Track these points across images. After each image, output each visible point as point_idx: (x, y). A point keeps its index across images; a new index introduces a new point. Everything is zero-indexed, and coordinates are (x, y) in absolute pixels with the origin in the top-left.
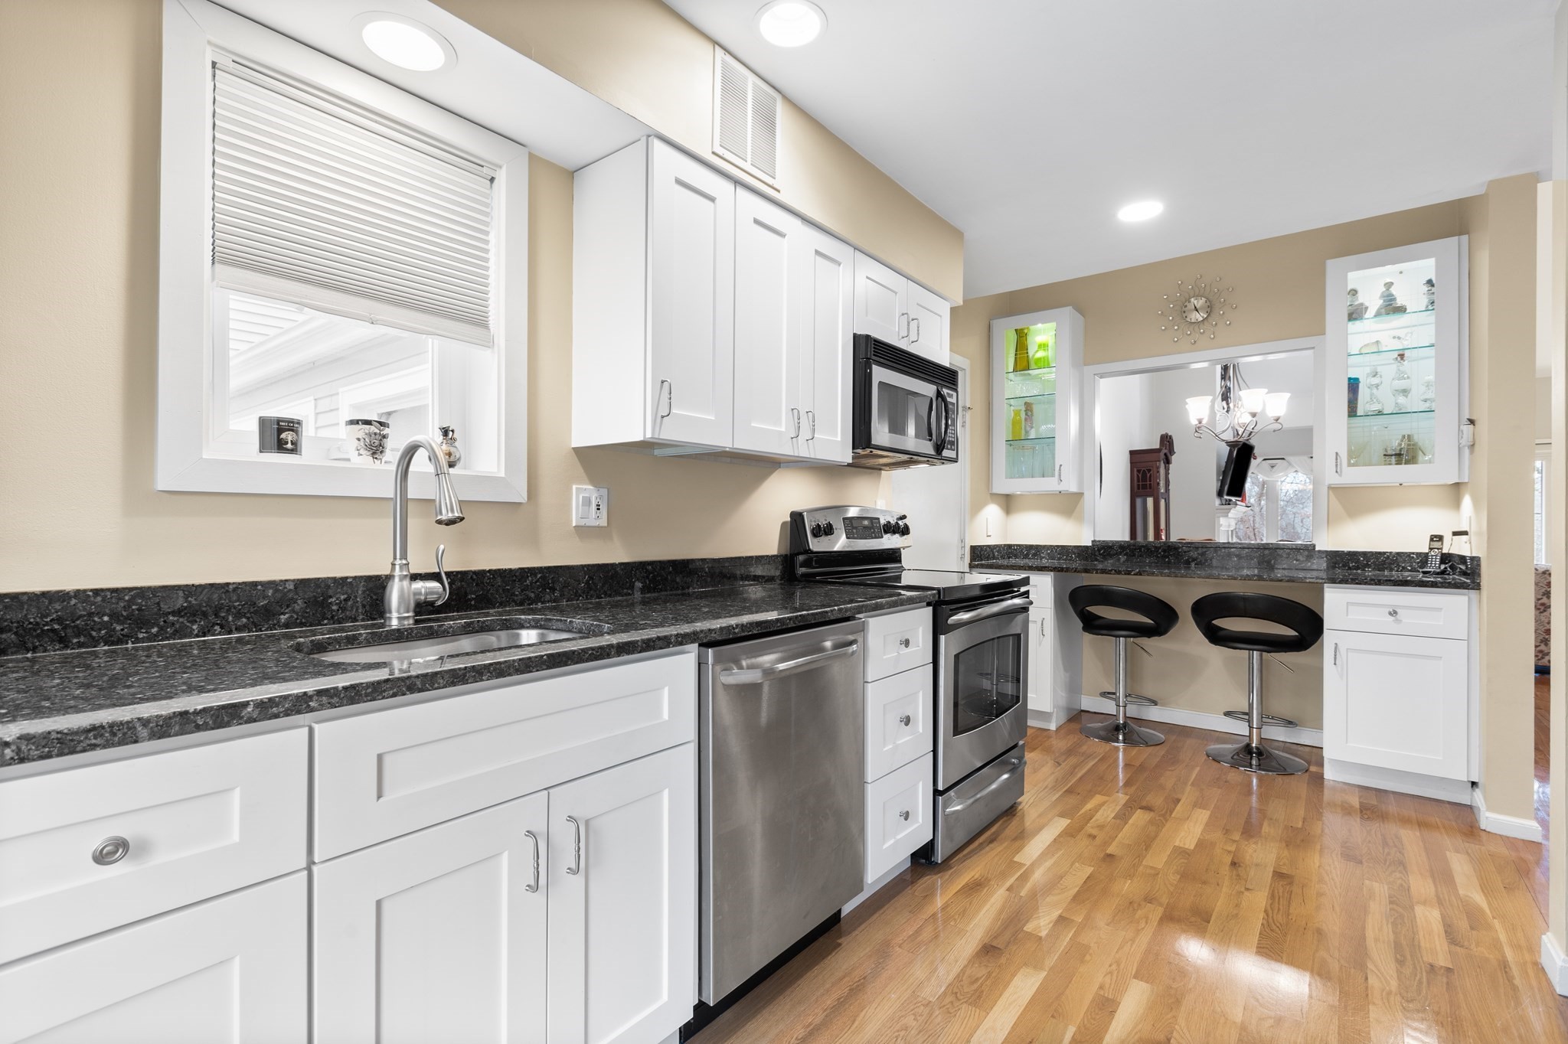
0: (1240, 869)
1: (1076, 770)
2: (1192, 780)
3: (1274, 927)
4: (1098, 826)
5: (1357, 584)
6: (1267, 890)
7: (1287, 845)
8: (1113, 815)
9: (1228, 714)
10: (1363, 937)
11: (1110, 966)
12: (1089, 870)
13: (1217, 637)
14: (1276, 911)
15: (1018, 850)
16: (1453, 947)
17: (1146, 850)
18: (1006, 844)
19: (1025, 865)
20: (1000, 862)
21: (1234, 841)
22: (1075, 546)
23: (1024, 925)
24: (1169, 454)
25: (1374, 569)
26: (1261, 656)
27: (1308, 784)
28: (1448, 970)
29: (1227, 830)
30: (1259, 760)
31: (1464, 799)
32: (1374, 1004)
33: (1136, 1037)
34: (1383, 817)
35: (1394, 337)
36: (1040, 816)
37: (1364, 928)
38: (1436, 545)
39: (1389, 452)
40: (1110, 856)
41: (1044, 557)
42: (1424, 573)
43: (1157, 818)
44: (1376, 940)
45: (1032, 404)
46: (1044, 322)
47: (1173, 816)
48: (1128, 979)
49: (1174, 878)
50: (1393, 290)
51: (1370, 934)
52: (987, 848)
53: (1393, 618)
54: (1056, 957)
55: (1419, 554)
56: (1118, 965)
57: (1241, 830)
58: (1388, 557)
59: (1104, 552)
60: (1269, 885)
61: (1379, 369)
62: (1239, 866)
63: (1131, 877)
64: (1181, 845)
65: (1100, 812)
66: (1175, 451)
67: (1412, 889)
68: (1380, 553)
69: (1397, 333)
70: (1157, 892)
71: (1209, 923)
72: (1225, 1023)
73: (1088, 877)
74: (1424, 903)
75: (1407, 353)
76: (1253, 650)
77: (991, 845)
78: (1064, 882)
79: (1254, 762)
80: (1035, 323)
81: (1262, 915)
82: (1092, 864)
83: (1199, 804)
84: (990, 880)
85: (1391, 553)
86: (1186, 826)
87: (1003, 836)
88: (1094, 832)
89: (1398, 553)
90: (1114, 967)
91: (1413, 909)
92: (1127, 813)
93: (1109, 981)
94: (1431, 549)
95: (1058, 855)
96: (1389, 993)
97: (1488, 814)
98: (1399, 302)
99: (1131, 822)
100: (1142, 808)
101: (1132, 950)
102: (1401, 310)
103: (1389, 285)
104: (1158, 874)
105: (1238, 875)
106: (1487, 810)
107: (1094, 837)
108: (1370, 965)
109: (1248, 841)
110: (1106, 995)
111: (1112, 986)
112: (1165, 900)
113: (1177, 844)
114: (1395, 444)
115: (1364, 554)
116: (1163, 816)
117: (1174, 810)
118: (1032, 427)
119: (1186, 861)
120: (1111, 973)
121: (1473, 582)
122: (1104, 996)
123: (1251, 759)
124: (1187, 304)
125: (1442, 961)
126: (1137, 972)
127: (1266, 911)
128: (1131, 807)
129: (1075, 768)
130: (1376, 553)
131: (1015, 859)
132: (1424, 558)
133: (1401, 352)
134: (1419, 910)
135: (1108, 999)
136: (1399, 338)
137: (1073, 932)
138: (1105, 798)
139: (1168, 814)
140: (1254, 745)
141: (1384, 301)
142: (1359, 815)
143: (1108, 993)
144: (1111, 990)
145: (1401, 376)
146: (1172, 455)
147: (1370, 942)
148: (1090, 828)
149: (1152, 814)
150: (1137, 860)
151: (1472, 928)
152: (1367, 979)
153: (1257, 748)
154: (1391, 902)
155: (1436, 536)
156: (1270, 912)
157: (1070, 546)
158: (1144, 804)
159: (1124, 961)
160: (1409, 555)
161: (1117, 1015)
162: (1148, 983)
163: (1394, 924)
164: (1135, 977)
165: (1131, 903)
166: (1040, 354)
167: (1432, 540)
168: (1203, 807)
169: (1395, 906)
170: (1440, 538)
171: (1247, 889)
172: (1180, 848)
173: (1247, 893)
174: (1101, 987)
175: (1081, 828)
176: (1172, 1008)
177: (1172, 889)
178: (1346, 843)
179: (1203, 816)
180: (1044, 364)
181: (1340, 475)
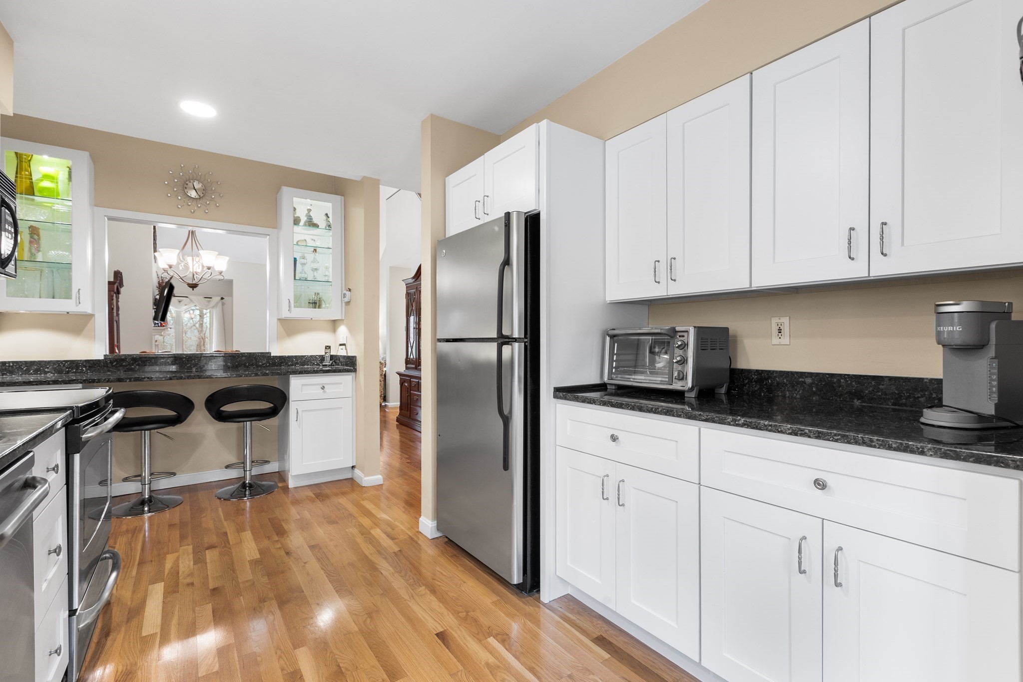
0: (292, 554)
1: (133, 545)
2: (223, 518)
3: (332, 574)
4: (189, 575)
5: (307, 373)
6: (313, 557)
7: (303, 530)
8: (192, 563)
9: (227, 467)
10: (366, 556)
11: (276, 654)
12: (209, 607)
13: (221, 417)
14: (326, 566)
15: (140, 627)
16: (394, 541)
17: (234, 573)
18: (123, 629)
19: (156, 633)
20: (132, 645)
21: (277, 541)
22: (86, 361)
23: (197, 673)
24: (119, 287)
25: (300, 365)
26: (251, 424)
27: (284, 494)
28: (400, 551)
29: (268, 537)
30: (250, 490)
31: (349, 476)
32: (392, 582)
33: (324, 679)
34: (327, 496)
35: (312, 240)
36: (134, 592)
37: (363, 552)
38: (328, 351)
39: (311, 302)
40: (214, 589)
41: (48, 372)
42: (323, 365)
43: (223, 550)
44: (371, 554)
45: (38, 229)
46: (51, 155)
47: (231, 544)
48: (292, 653)
49: (265, 579)
50: (311, 214)
51: (367, 553)
52: (109, 643)
53: (323, 390)
54: (239, 676)
55: (320, 356)
56: (280, 649)
57: (275, 533)
58: (306, 359)
59: (116, 364)
60: (312, 554)
61: (306, 255)
62: (291, 553)
63: (240, 594)
64: (252, 559)
65: (181, 566)
66: (124, 284)
67: (364, 524)
68: (303, 356)
69: (314, 237)
70: (263, 594)
71: (303, 592)
72: (353, 636)
73: (213, 612)
74: (372, 528)
75: (318, 249)
76: (246, 421)
77: (110, 638)
78: (198, 625)
79: (247, 493)
80: (41, 154)
81: (322, 572)
82: (207, 602)
83: (240, 529)
84: (136, 664)
85: (308, 356)
86: (244, 546)
87: (114, 625)
88: (189, 580)
89: (311, 356)
90: (279, 652)
91: (371, 533)
92: (201, 557)
93: (284, 663)
94: (326, 353)
95: (177, 611)
96: (393, 574)
97: (366, 478)
98: (315, 221)
99: (208, 561)
100: (208, 548)
101: (280, 635)
102: (316, 226)
103: (309, 210)
104: (254, 583)
105: (295, 558)
106: (365, 477)
107: (192, 584)
108: (379, 567)
109: (283, 537)
110: (289, 671)
111: (288, 663)
112: (271, 595)
113: (249, 559)
114: (313, 297)
115: (296, 357)
116: (225, 546)
117: (229, 540)
118: (39, 251)
119: (263, 566)
120: (280, 657)
121: (354, 369)
122: (288, 673)
123: (245, 491)
124: (188, 182)
125: (396, 549)
126: (293, 645)
127: (322, 569)
128: (199, 552)
129: (130, 544)
130: (301, 356)
131: (144, 634)
132: (322, 358)
133: (315, 248)
134: (373, 532)
135: (292, 673)
136: (314, 240)
137: (235, 652)
138: (176, 555)
139: (227, 545)
140: (247, 482)
141: (308, 218)
142: (318, 500)
143: (289, 669)
144: (289, 666)
145: (314, 261)
146: (121, 288)
147: (370, 557)
148: (183, 580)
149: (217, 549)
150: (234, 581)
151: (393, 530)
152: (382, 573)
153: (249, 484)
154: (362, 534)
155: (327, 346)
156: (324, 568)
157: (81, 361)
158: (206, 545)
159: (281, 644)
160: (315, 356)
161: (304, 677)
162: (304, 646)
163: (371, 543)
164: (295, 648)
165: (254, 609)
166: (46, 184)
167: (326, 348)
168: (244, 530)
169: (364, 535)
170: (329, 347)
171: (305, 563)
172: (253, 560)
173: (306, 565)
174: (283, 670)
175: (177, 584)
176: (326, 649)
177: (269, 586)
178: (324, 516)
179: (248, 535)
180: (51, 194)
181: (291, 313)
